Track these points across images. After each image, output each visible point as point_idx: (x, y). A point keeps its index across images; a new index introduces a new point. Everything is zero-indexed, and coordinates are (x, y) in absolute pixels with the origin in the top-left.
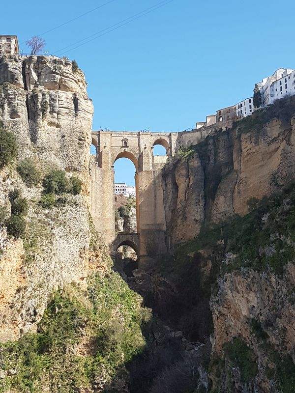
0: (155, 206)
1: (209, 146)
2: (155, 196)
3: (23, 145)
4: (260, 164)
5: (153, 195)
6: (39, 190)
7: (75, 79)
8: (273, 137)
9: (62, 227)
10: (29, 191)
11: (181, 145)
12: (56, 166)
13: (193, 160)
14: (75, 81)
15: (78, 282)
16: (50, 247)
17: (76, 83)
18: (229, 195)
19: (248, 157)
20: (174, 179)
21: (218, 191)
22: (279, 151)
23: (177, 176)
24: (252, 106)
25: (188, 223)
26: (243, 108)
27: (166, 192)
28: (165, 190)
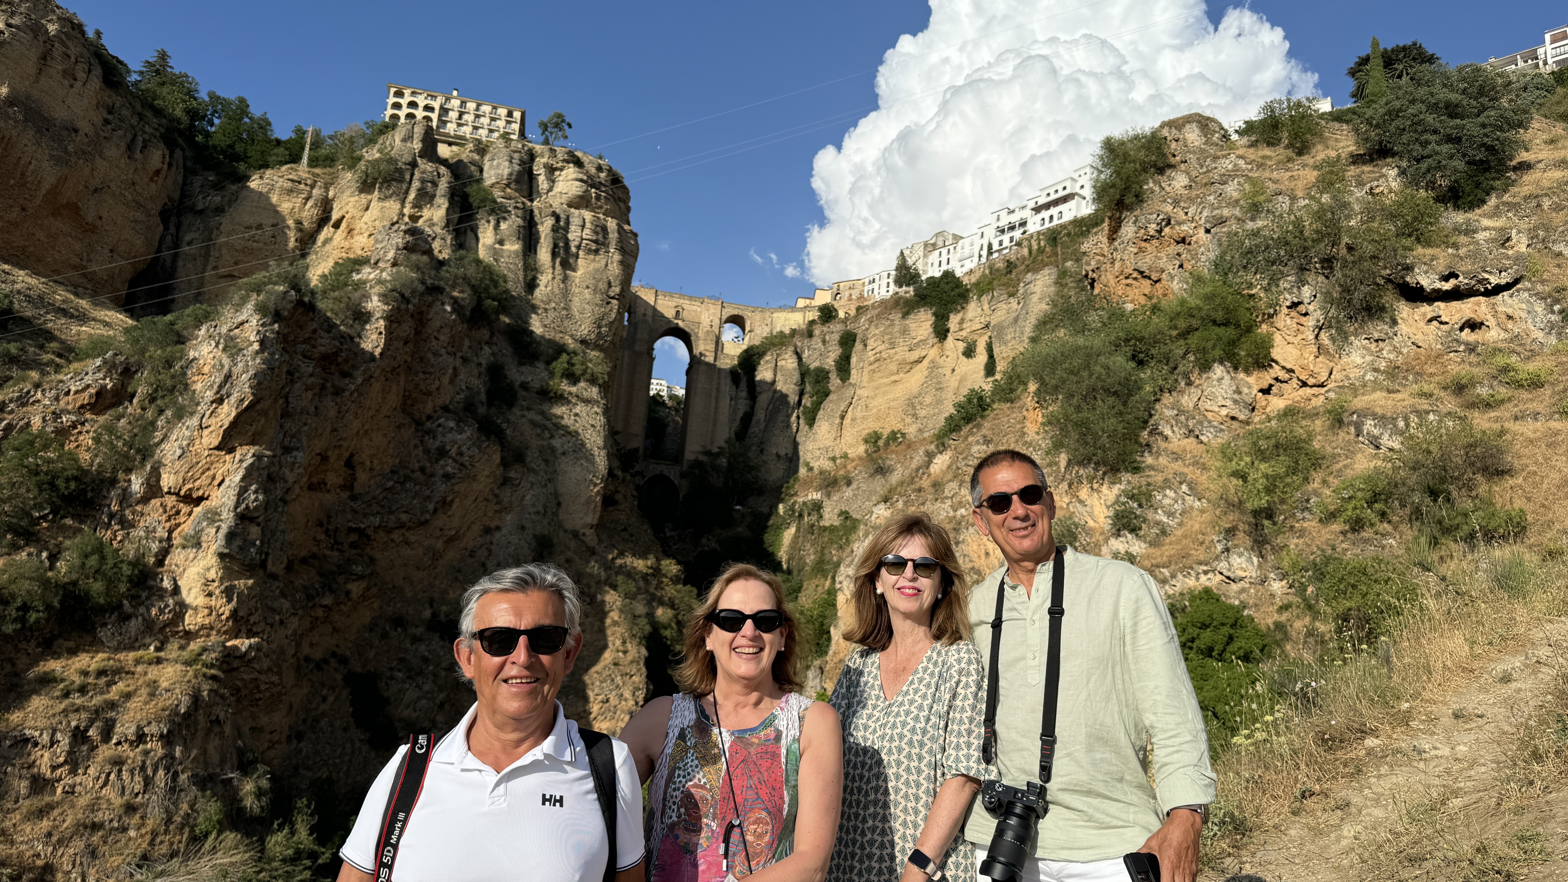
0: (715, 422)
4: (893, 378)
5: (713, 405)
8: (919, 338)
10: (519, 370)
11: (769, 329)
13: (787, 356)
15: (581, 531)
16: (545, 467)
18: (838, 421)
19: (876, 365)
21: (821, 412)
22: (925, 363)
24: (892, 285)
25: (765, 458)
26: (876, 286)
27: (736, 403)
28: (735, 399)
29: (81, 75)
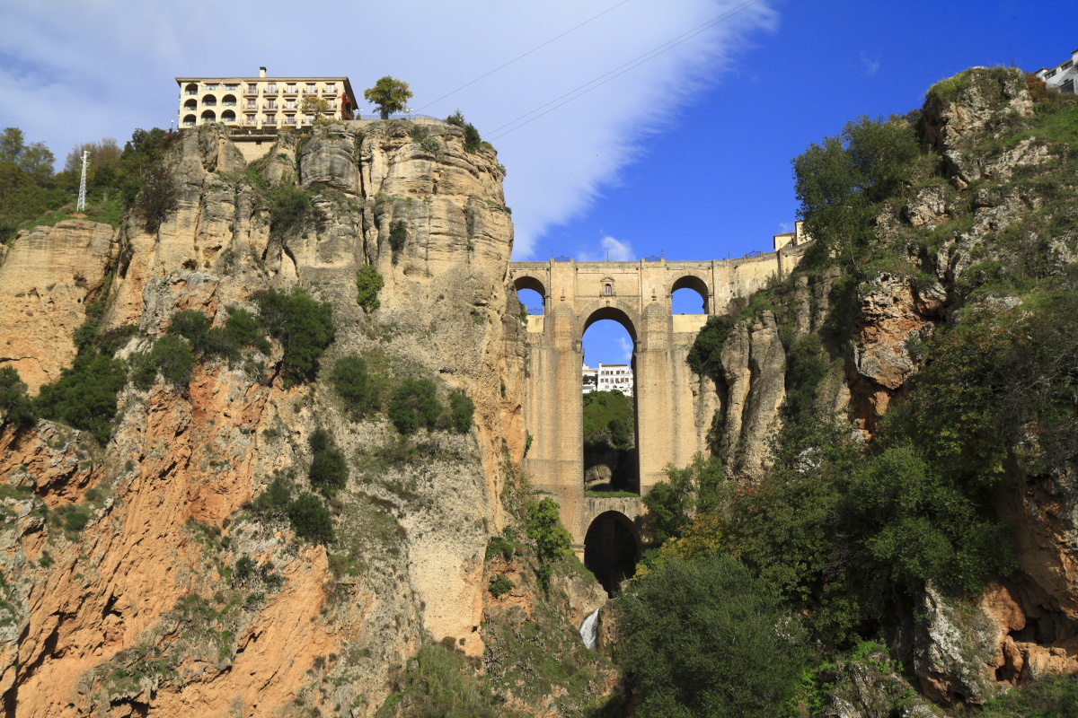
0: (676, 431)
1: (799, 293)
2: (675, 408)
3: (349, 323)
5: (670, 405)
6: (376, 426)
7: (471, 167)
9: (422, 512)
10: (353, 431)
11: (735, 290)
12: (422, 366)
14: (471, 171)
15: (458, 638)
16: (392, 561)
17: (474, 174)
20: (718, 370)
23: (723, 364)
27: (701, 399)
28: (699, 394)
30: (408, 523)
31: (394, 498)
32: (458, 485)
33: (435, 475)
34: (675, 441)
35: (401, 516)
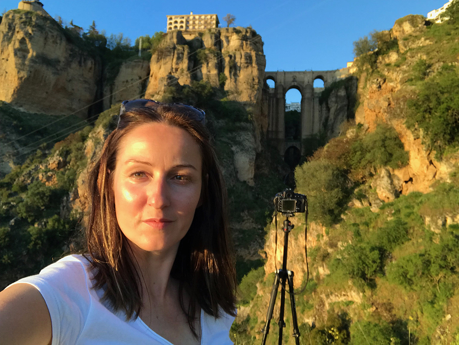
0: (313, 123)
2: (313, 116)
9: (238, 145)
10: (218, 122)
11: (334, 80)
13: (341, 90)
15: (247, 181)
20: (327, 104)
23: (329, 102)
27: (321, 113)
28: (321, 111)
29: (58, 41)
30: (234, 148)
31: (230, 141)
32: (248, 138)
33: (241, 135)
34: (313, 126)
35: (232, 147)
